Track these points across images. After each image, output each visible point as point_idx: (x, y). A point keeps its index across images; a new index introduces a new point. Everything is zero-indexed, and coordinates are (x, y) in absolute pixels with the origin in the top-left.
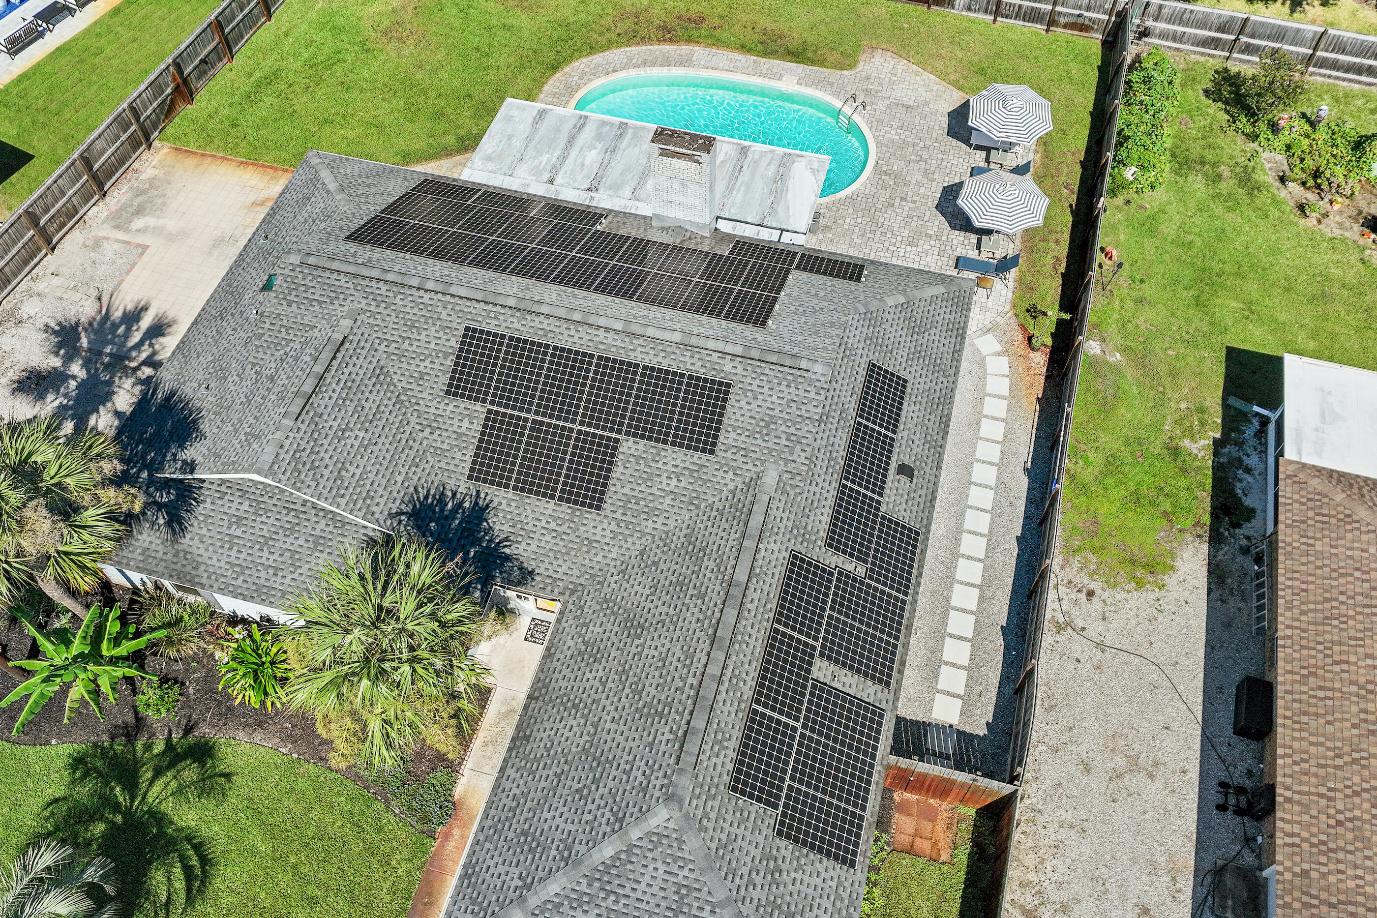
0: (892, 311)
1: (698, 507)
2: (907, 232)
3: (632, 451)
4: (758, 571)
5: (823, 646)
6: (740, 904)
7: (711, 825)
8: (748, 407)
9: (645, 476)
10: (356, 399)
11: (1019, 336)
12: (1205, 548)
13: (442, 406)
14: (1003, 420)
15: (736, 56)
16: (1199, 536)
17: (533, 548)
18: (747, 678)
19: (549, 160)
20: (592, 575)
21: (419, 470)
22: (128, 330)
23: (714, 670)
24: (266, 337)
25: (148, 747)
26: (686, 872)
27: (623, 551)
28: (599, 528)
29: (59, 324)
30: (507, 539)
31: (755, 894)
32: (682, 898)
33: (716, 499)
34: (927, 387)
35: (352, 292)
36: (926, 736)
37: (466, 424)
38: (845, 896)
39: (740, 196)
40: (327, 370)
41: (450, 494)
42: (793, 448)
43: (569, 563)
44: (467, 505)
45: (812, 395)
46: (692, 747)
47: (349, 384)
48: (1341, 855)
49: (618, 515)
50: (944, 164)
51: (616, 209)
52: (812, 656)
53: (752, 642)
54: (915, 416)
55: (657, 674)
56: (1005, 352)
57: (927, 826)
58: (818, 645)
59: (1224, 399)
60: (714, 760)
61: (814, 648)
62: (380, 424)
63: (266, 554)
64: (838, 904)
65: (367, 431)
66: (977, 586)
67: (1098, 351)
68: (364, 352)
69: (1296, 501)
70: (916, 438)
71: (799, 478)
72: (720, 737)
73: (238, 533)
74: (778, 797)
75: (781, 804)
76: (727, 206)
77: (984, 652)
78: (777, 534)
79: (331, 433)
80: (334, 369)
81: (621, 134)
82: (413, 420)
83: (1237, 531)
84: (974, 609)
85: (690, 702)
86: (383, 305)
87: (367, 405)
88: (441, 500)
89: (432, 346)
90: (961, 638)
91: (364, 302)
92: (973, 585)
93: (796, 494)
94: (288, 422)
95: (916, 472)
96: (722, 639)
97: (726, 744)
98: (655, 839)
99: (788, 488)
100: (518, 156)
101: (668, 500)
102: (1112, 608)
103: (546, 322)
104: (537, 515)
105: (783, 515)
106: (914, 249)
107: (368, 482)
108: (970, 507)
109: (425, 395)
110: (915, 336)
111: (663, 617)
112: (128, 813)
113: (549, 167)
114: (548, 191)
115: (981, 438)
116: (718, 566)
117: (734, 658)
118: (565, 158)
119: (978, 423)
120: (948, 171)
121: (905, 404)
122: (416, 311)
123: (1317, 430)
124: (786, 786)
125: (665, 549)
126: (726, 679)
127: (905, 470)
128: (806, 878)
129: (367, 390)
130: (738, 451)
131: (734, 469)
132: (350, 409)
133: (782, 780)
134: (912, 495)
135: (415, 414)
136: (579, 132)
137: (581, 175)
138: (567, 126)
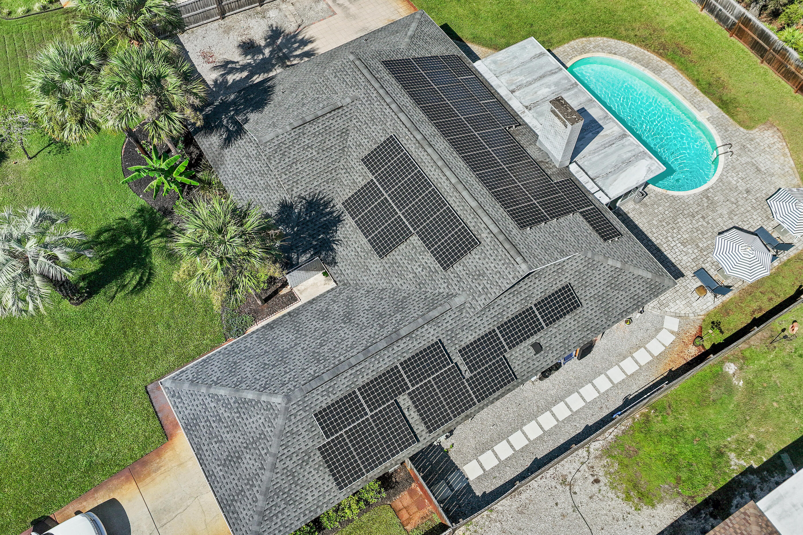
0: (607, 267)
1: (420, 288)
2: (687, 236)
3: (414, 242)
4: (414, 336)
5: (413, 391)
6: (278, 461)
7: (294, 421)
8: (477, 260)
9: (410, 257)
10: (325, 136)
11: (694, 332)
12: (683, 512)
13: (357, 164)
15: (689, 84)
16: (686, 504)
17: (344, 253)
18: (365, 376)
19: (522, 80)
20: (357, 283)
21: (327, 186)
22: (298, 48)
23: (353, 361)
24: (317, 85)
25: (167, 223)
26: (269, 430)
27: (376, 283)
28: (375, 265)
29: (277, 28)
30: (338, 241)
31: (288, 463)
32: (260, 438)
33: (430, 291)
34: (590, 317)
35: (362, 88)
36: (452, 473)
37: (360, 179)
38: (327, 498)
39: (597, 158)
40: (323, 116)
41: (332, 205)
42: (482, 295)
43: (352, 271)
44: (335, 214)
45: (510, 277)
46: (314, 384)
47: (327, 128)
49: (387, 266)
50: (747, 214)
51: (530, 125)
52: (404, 391)
53: (382, 363)
54: (569, 326)
55: (335, 344)
56: (677, 334)
57: (414, 509)
58: (411, 389)
59: (782, 451)
60: (319, 397)
61: (408, 388)
62: (327, 154)
63: (247, 177)
64: (321, 498)
65: (318, 153)
66: (544, 431)
67: (731, 372)
68: (345, 118)
69: (734, 528)
71: (473, 310)
72: (330, 390)
73: (244, 161)
74: (332, 434)
75: (331, 438)
76: (586, 159)
77: (516, 462)
78: (439, 327)
79: (303, 144)
80: (326, 117)
81: (569, 89)
82: (342, 162)
83: (711, 519)
84: (532, 439)
85: (332, 366)
86: (369, 102)
87: (327, 142)
88: (326, 204)
89: (374, 134)
91: (363, 95)
92: (542, 428)
93: (465, 317)
94: (288, 128)
95: (542, 352)
96: (369, 352)
97: (330, 395)
98: (269, 406)
99: (464, 311)
100: (510, 69)
101: (411, 276)
102: (601, 497)
103: (426, 157)
104: (357, 240)
105: (450, 321)
106: (682, 247)
107: (301, 176)
108: (579, 393)
109: (355, 154)
110: (609, 288)
111: (361, 323)
112: (141, 243)
114: (506, 95)
115: (619, 366)
116: (400, 320)
117: (367, 363)
120: (745, 220)
121: (568, 317)
122: (379, 114)
123: (794, 506)
124: (340, 433)
125: (392, 296)
127: (538, 347)
128: (316, 476)
129: (333, 136)
130: (457, 277)
131: (449, 284)
132: (319, 139)
133: (341, 429)
134: (529, 361)
135: (345, 160)
136: (550, 75)
137: (529, 98)
138: (548, 69)
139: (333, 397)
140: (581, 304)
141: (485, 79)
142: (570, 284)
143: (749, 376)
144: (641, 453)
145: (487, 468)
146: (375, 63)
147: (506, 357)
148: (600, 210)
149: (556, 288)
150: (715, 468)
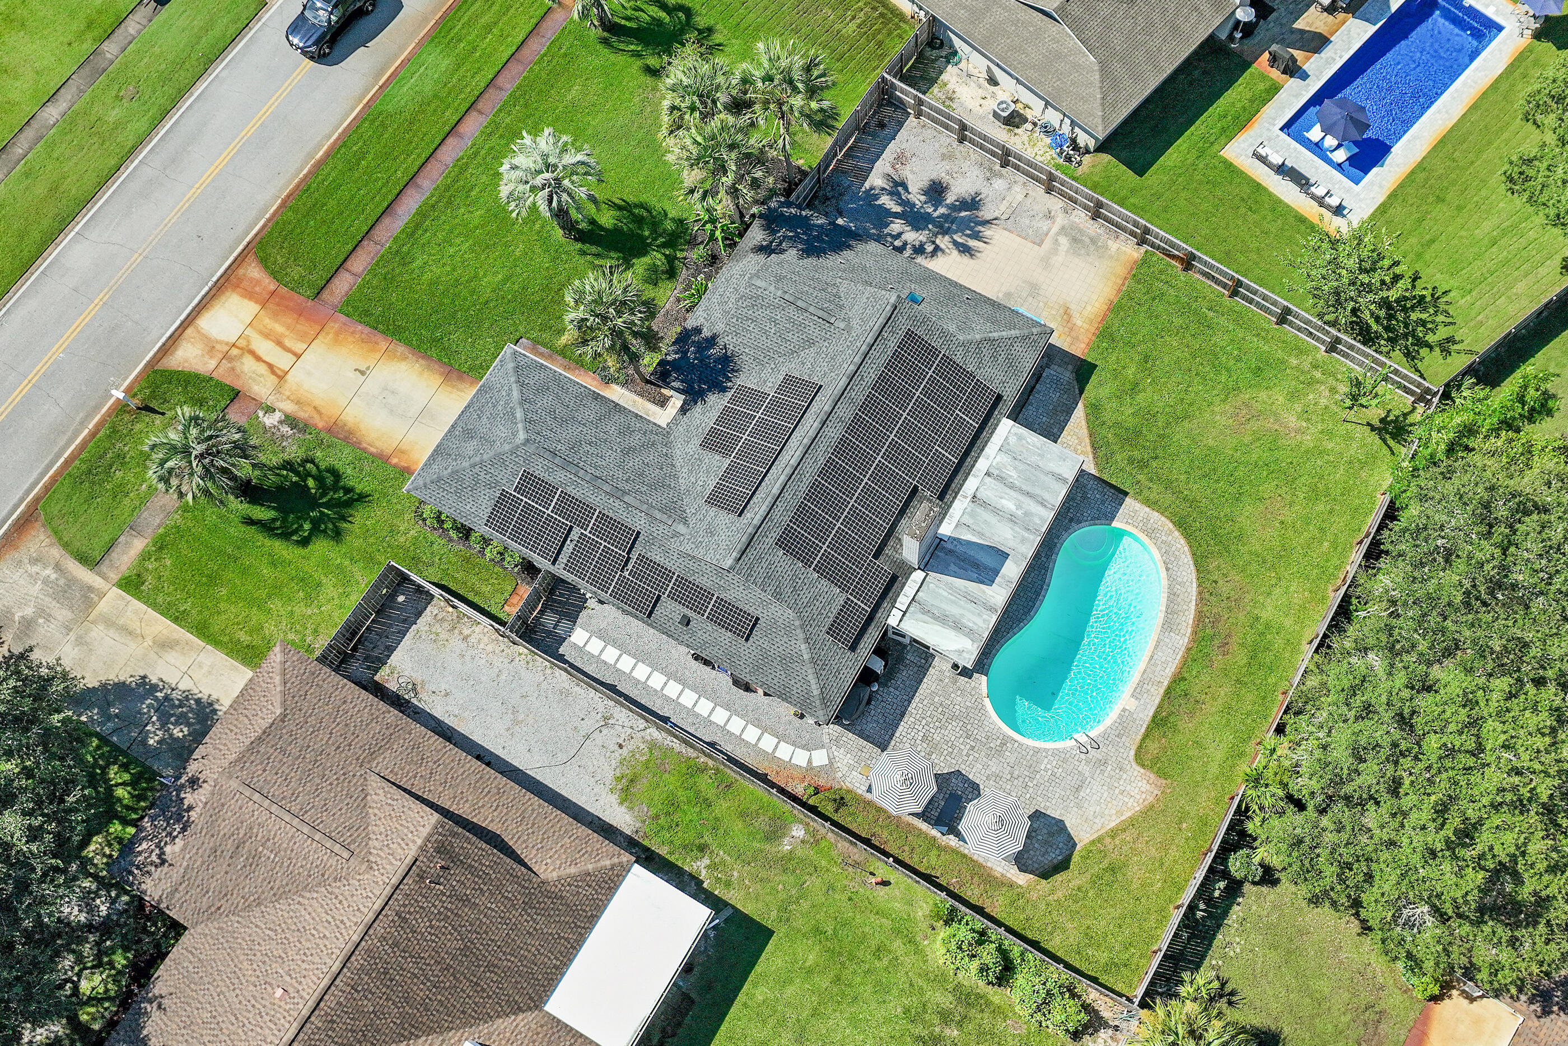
0: (797, 646)
1: (684, 494)
3: (722, 464)
4: (630, 509)
6: (480, 466)
8: (724, 523)
10: (794, 329)
11: (822, 782)
13: (781, 373)
14: (756, 744)
18: (576, 491)
19: (1011, 476)
20: (671, 442)
21: (751, 361)
23: (581, 473)
26: (499, 444)
28: (692, 446)
30: (705, 403)
31: (483, 474)
32: (491, 442)
35: (862, 327)
36: (569, 621)
37: (768, 384)
38: (474, 519)
39: (945, 594)
40: (810, 313)
41: (736, 375)
42: (695, 545)
43: (682, 431)
44: (727, 383)
46: (547, 455)
47: (803, 326)
48: (409, 751)
51: (951, 510)
52: (582, 528)
53: (591, 496)
54: (722, 639)
55: (595, 453)
56: (811, 767)
58: (586, 533)
60: (540, 465)
64: (472, 515)
65: (775, 334)
66: (646, 682)
68: (821, 333)
69: (601, 848)
70: (707, 635)
74: (519, 493)
75: (516, 494)
76: (937, 583)
77: (605, 670)
78: (650, 526)
79: (774, 315)
80: (813, 318)
81: (1029, 530)
84: (633, 675)
85: (571, 460)
86: (849, 343)
88: (733, 371)
89: (818, 369)
90: (618, 660)
91: (854, 334)
93: (671, 542)
94: (778, 293)
95: (685, 628)
96: (597, 482)
97: (545, 472)
99: (676, 538)
100: (1020, 457)
102: (608, 755)
103: (809, 425)
104: (710, 417)
105: (660, 532)
106: (920, 738)
107: (745, 334)
108: (699, 698)
109: (793, 365)
110: (779, 659)
113: (1003, 475)
114: (979, 470)
115: (747, 725)
116: (641, 492)
117: (586, 486)
118: (1011, 488)
119: (757, 726)
121: (731, 635)
124: (523, 498)
125: (667, 475)
126: (576, 479)
127: (687, 621)
128: (485, 501)
129: (799, 335)
130: (704, 516)
131: (696, 513)
132: (788, 326)
133: (526, 497)
134: (672, 621)
135: (784, 360)
136: (1038, 502)
137: (989, 493)
138: (1047, 496)
139: (546, 475)
140: (747, 640)
141: (989, 438)
142: (758, 619)
143: (799, 853)
144: (666, 776)
145: (587, 648)
146: (903, 325)
147: (659, 597)
148: (871, 618)
149: (746, 608)
150: (685, 847)
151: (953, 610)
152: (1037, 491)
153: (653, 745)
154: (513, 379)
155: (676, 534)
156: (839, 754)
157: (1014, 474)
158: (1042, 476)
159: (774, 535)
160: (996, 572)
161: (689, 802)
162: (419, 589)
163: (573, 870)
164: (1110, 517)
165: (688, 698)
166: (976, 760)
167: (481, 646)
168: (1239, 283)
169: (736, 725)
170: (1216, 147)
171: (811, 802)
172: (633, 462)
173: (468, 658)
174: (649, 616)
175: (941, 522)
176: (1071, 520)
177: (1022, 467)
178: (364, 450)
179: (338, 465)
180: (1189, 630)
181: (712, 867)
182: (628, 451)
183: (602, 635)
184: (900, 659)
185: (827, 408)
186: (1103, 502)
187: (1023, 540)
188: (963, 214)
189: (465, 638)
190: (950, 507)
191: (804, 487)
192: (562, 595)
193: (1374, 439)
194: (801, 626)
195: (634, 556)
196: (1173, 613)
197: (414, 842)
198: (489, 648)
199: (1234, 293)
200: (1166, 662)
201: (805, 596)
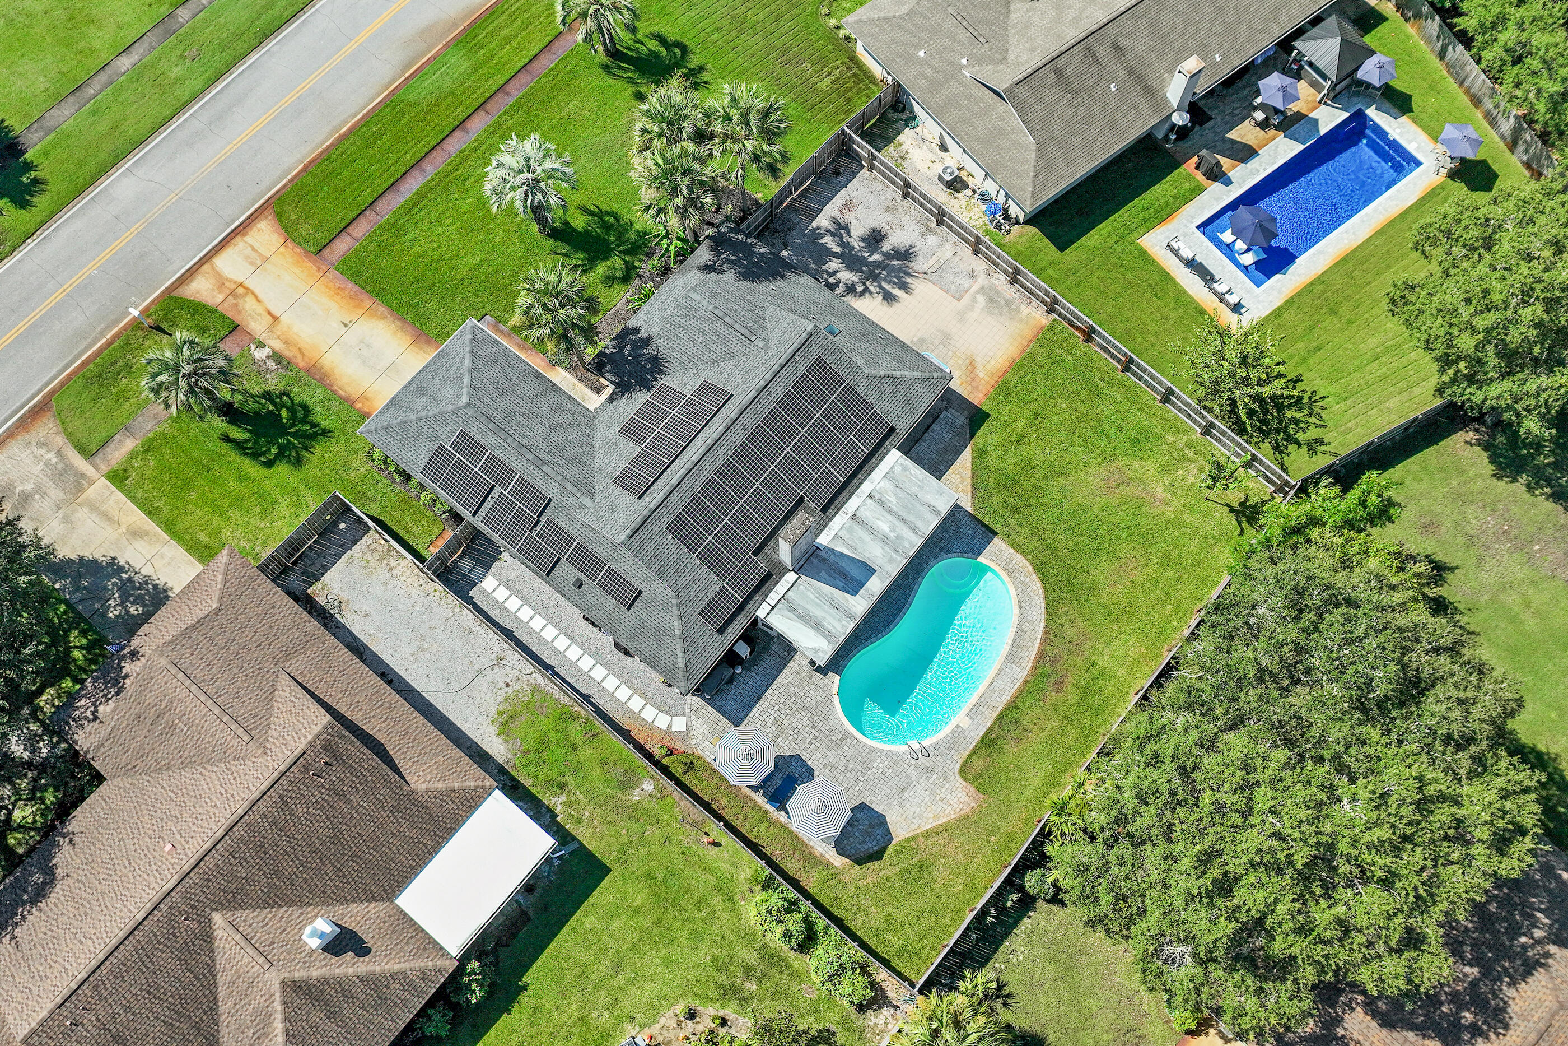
0: (671, 621)
3: (634, 450)
4: (547, 478)
6: (425, 420)
7: (454, 417)
8: (625, 503)
9: (623, 454)
10: (719, 341)
13: (701, 379)
14: (626, 703)
15: (1006, 699)
18: (503, 454)
19: (890, 502)
21: (677, 365)
22: (894, 283)
23: (510, 440)
27: (598, 438)
29: (913, 253)
30: (631, 396)
31: (426, 428)
35: (779, 350)
38: (414, 467)
39: (812, 596)
40: (735, 330)
41: (662, 376)
42: (597, 517)
43: (606, 417)
44: (652, 382)
47: (727, 339)
48: (320, 658)
51: (832, 523)
52: (502, 488)
53: (516, 462)
55: (526, 424)
56: (669, 731)
60: (476, 427)
61: (505, 490)
64: (412, 462)
65: (701, 343)
66: (540, 633)
67: (644, 787)
70: (596, 600)
71: (583, 515)
72: (483, 433)
74: (453, 449)
76: (808, 586)
77: (506, 616)
78: (561, 496)
79: (703, 327)
80: (736, 333)
84: (530, 624)
85: (504, 427)
87: (714, 346)
89: (733, 380)
90: (519, 610)
91: (769, 354)
92: (542, 631)
93: (577, 513)
95: (577, 590)
96: (521, 449)
97: (479, 434)
99: (580, 510)
100: (901, 486)
101: (607, 461)
102: (495, 691)
104: (631, 409)
105: (569, 502)
106: (771, 721)
107: (676, 339)
108: (584, 654)
109: (712, 373)
110: (654, 630)
111: (551, 437)
112: (613, 249)
113: (884, 500)
115: (621, 684)
116: (559, 464)
117: (512, 452)
118: (889, 512)
119: (629, 687)
124: (457, 454)
125: (586, 453)
126: (505, 444)
127: (579, 584)
128: (424, 452)
129: (722, 347)
130: (609, 494)
131: (603, 491)
132: (714, 338)
134: (567, 582)
136: (910, 528)
137: (868, 514)
138: (919, 524)
139: (480, 437)
140: (629, 609)
141: (877, 465)
142: (640, 592)
143: (646, 804)
144: (543, 717)
145: (494, 595)
146: (815, 351)
147: (559, 559)
148: (741, 607)
149: (633, 581)
150: (546, 783)
151: (817, 612)
152: (911, 518)
153: (536, 689)
154: (467, 349)
155: (582, 507)
156: (696, 723)
157: (893, 499)
158: (919, 506)
159: (667, 520)
160: (862, 585)
161: (558, 744)
162: (359, 520)
163: (440, 785)
164: (977, 552)
165: (574, 653)
166: (817, 749)
167: (404, 578)
168: (1131, 361)
169: (611, 683)
170: (1135, 235)
171: (664, 761)
172: (558, 438)
173: (390, 586)
174: (548, 574)
175: (820, 532)
176: (941, 549)
177: (901, 494)
178: (335, 392)
179: (310, 402)
180: (1030, 665)
181: (568, 804)
182: (554, 427)
183: (509, 585)
184: (766, 649)
185: (733, 416)
186: (973, 538)
187: (891, 560)
188: (895, 262)
189: (391, 569)
190: (830, 520)
191: (700, 482)
192: (481, 545)
193: (1231, 520)
194: (678, 605)
195: (543, 520)
196: (1019, 647)
197: (306, 737)
198: (410, 581)
199: (1126, 369)
200: (1003, 690)
201: (686, 578)
